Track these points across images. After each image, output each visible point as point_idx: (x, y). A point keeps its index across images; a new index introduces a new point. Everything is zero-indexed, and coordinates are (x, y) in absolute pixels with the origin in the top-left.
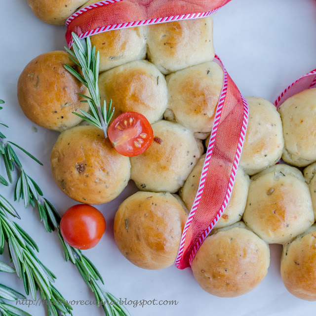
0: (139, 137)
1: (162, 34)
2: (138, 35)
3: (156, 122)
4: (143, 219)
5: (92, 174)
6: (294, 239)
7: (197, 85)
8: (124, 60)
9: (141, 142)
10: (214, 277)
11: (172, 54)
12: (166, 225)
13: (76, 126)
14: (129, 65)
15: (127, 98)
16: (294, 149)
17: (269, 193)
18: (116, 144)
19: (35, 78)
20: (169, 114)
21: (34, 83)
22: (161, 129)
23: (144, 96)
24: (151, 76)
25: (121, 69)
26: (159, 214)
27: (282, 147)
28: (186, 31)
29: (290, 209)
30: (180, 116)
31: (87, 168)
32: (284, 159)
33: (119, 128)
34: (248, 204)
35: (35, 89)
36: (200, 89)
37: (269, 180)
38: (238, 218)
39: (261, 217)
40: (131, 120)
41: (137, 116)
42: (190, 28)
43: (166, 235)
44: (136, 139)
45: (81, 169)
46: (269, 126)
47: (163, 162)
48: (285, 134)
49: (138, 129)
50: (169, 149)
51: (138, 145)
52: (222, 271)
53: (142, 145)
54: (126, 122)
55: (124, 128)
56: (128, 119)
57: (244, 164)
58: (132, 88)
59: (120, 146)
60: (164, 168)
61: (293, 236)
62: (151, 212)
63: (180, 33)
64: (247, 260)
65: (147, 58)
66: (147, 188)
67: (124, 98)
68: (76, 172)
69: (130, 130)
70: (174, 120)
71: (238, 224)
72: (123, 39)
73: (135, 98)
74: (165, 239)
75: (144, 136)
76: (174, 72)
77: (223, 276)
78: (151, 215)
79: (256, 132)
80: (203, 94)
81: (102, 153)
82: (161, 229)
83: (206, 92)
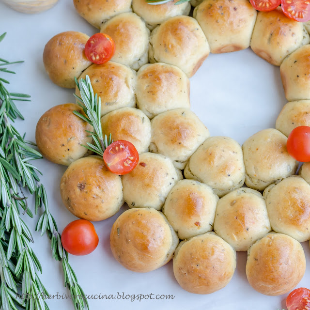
0: (128, 159)
1: (146, 85)
2: (128, 86)
3: (142, 153)
4: (131, 226)
5: (91, 191)
6: (255, 242)
7: (174, 122)
8: (117, 106)
9: (130, 162)
10: (188, 272)
11: (154, 100)
12: (149, 229)
13: (80, 158)
14: (120, 110)
15: (119, 132)
16: (252, 172)
17: (232, 204)
18: (110, 164)
19: (48, 120)
20: (153, 148)
21: (47, 124)
22: (145, 157)
23: (132, 130)
24: (138, 116)
25: (115, 113)
26: (144, 222)
27: (243, 170)
28: (164, 83)
29: (248, 216)
30: (161, 147)
31: (86, 186)
33: (112, 152)
34: (216, 214)
35: (47, 128)
36: (175, 124)
37: (233, 195)
39: (226, 223)
40: (121, 147)
41: (126, 143)
42: (167, 79)
43: (149, 238)
44: (125, 160)
45: (82, 187)
46: (231, 153)
47: (147, 181)
48: (245, 161)
49: (127, 153)
50: (151, 170)
51: (126, 164)
52: (195, 266)
53: (131, 164)
54: (117, 148)
55: (115, 152)
56: (119, 146)
57: (212, 183)
58: (123, 124)
59: (113, 166)
60: (148, 186)
61: (253, 240)
62: (137, 220)
63: (160, 84)
64: (214, 257)
66: (136, 205)
67: (116, 132)
68: (78, 190)
69: (121, 154)
70: (157, 151)
72: (115, 88)
73: (125, 132)
74: (148, 241)
75: (132, 158)
76: (157, 115)
77: (195, 270)
78: (138, 223)
79: (221, 157)
80: (178, 128)
81: (98, 174)
82: (145, 233)
83: (180, 127)
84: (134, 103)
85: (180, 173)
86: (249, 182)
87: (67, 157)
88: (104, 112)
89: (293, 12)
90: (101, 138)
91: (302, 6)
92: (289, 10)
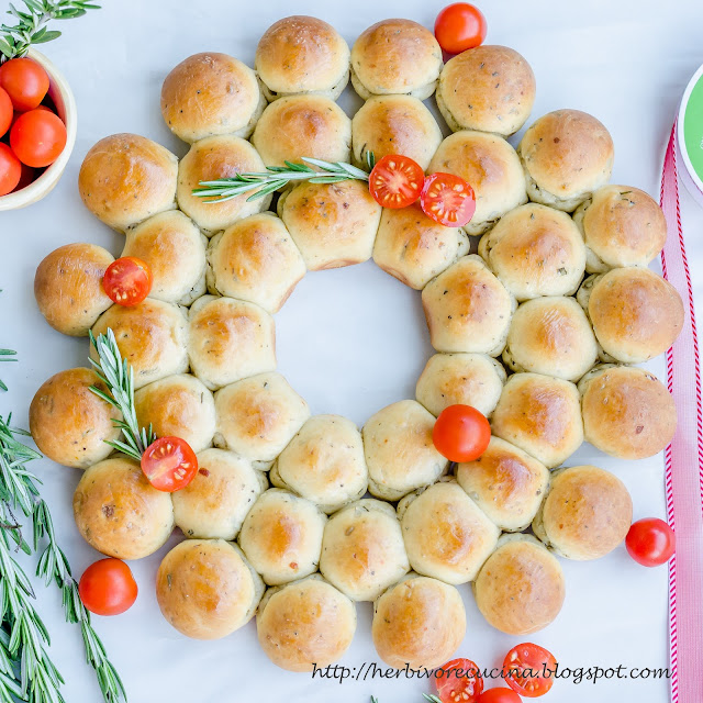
0: (180, 467)
1: (205, 340)
2: (176, 343)
3: (202, 450)
4: (188, 572)
5: (123, 518)
6: (385, 591)
7: (251, 401)
8: (159, 375)
9: (183, 472)
10: (282, 643)
11: (218, 363)
12: (217, 578)
13: (104, 460)
14: (165, 381)
15: (163, 420)
16: (379, 476)
17: (349, 532)
18: (152, 477)
19: (50, 401)
20: (219, 440)
21: (49, 408)
22: (207, 458)
23: (185, 416)
24: (193, 392)
25: (156, 386)
26: (209, 565)
27: (364, 474)
28: (234, 336)
29: (374, 552)
30: (232, 441)
31: (116, 511)
32: (371, 491)
33: (154, 457)
34: (324, 548)
35: (49, 416)
36: (254, 404)
37: (348, 517)
38: (312, 569)
39: (339, 564)
40: (169, 447)
41: (176, 442)
42: (238, 331)
43: (218, 591)
44: (176, 470)
45: (109, 512)
46: (345, 448)
47: (211, 498)
48: (367, 459)
49: (178, 457)
50: (218, 483)
51: (178, 477)
52: (291, 635)
53: (185, 477)
54: (162, 450)
55: (160, 457)
56: (165, 446)
57: (315, 498)
58: (170, 407)
59: (158, 480)
60: (213, 506)
61: (382, 588)
62: (199, 563)
63: (227, 338)
64: (322, 618)
65: (190, 372)
66: (195, 534)
67: (160, 420)
68: (102, 516)
69: (169, 460)
70: (226, 448)
71: (312, 576)
72: (155, 349)
73: (173, 420)
74: (217, 597)
75: (186, 466)
76: (224, 387)
77: (292, 641)
78: (200, 567)
79: (328, 456)
80: (258, 412)
81: (133, 490)
82: (212, 584)
83: (262, 409)
84: (185, 367)
85: (264, 478)
86: (374, 490)
87: (82, 459)
88: (139, 385)
89: (440, 213)
90: (136, 431)
91: (454, 200)
92: (434, 208)
